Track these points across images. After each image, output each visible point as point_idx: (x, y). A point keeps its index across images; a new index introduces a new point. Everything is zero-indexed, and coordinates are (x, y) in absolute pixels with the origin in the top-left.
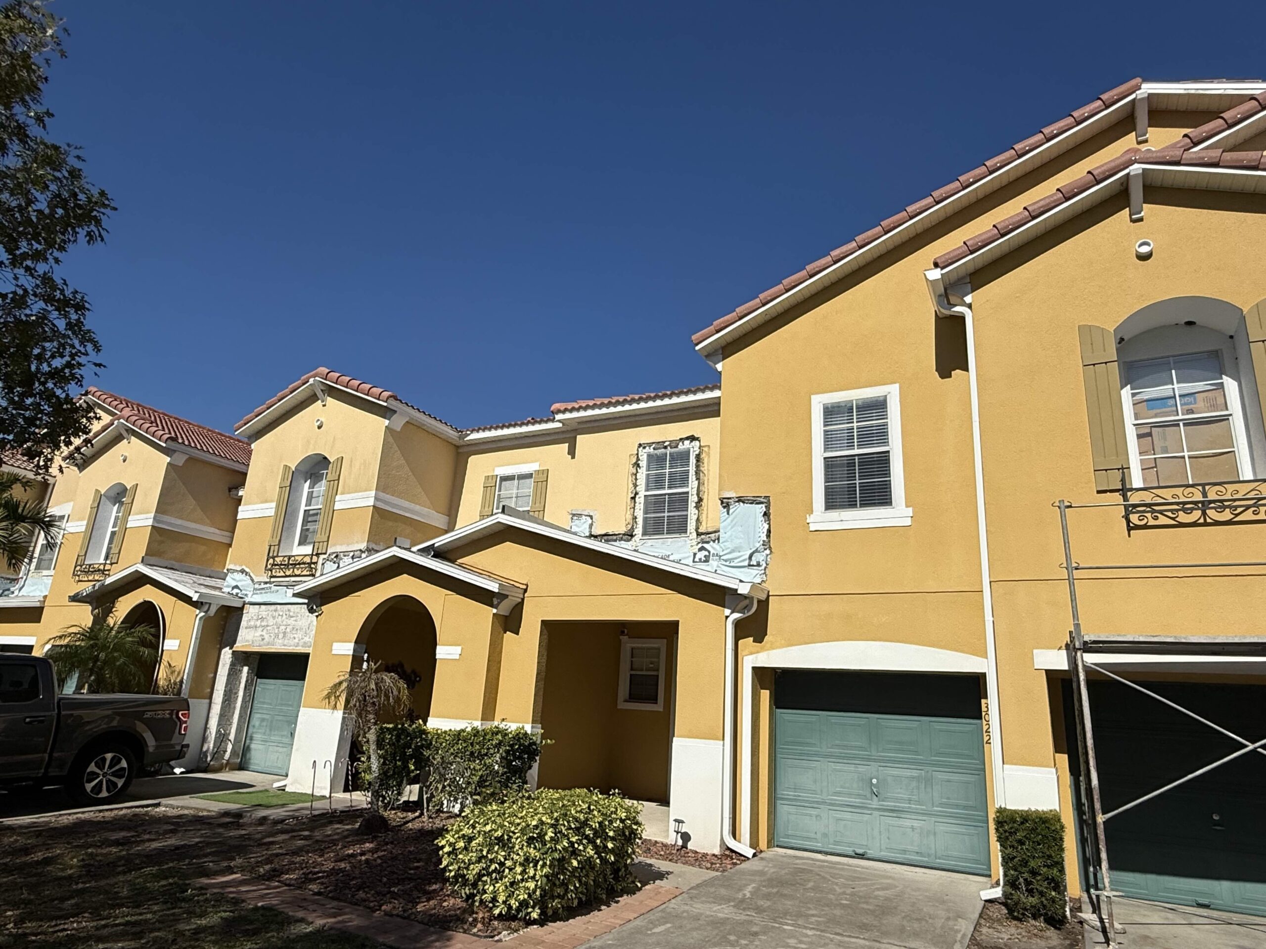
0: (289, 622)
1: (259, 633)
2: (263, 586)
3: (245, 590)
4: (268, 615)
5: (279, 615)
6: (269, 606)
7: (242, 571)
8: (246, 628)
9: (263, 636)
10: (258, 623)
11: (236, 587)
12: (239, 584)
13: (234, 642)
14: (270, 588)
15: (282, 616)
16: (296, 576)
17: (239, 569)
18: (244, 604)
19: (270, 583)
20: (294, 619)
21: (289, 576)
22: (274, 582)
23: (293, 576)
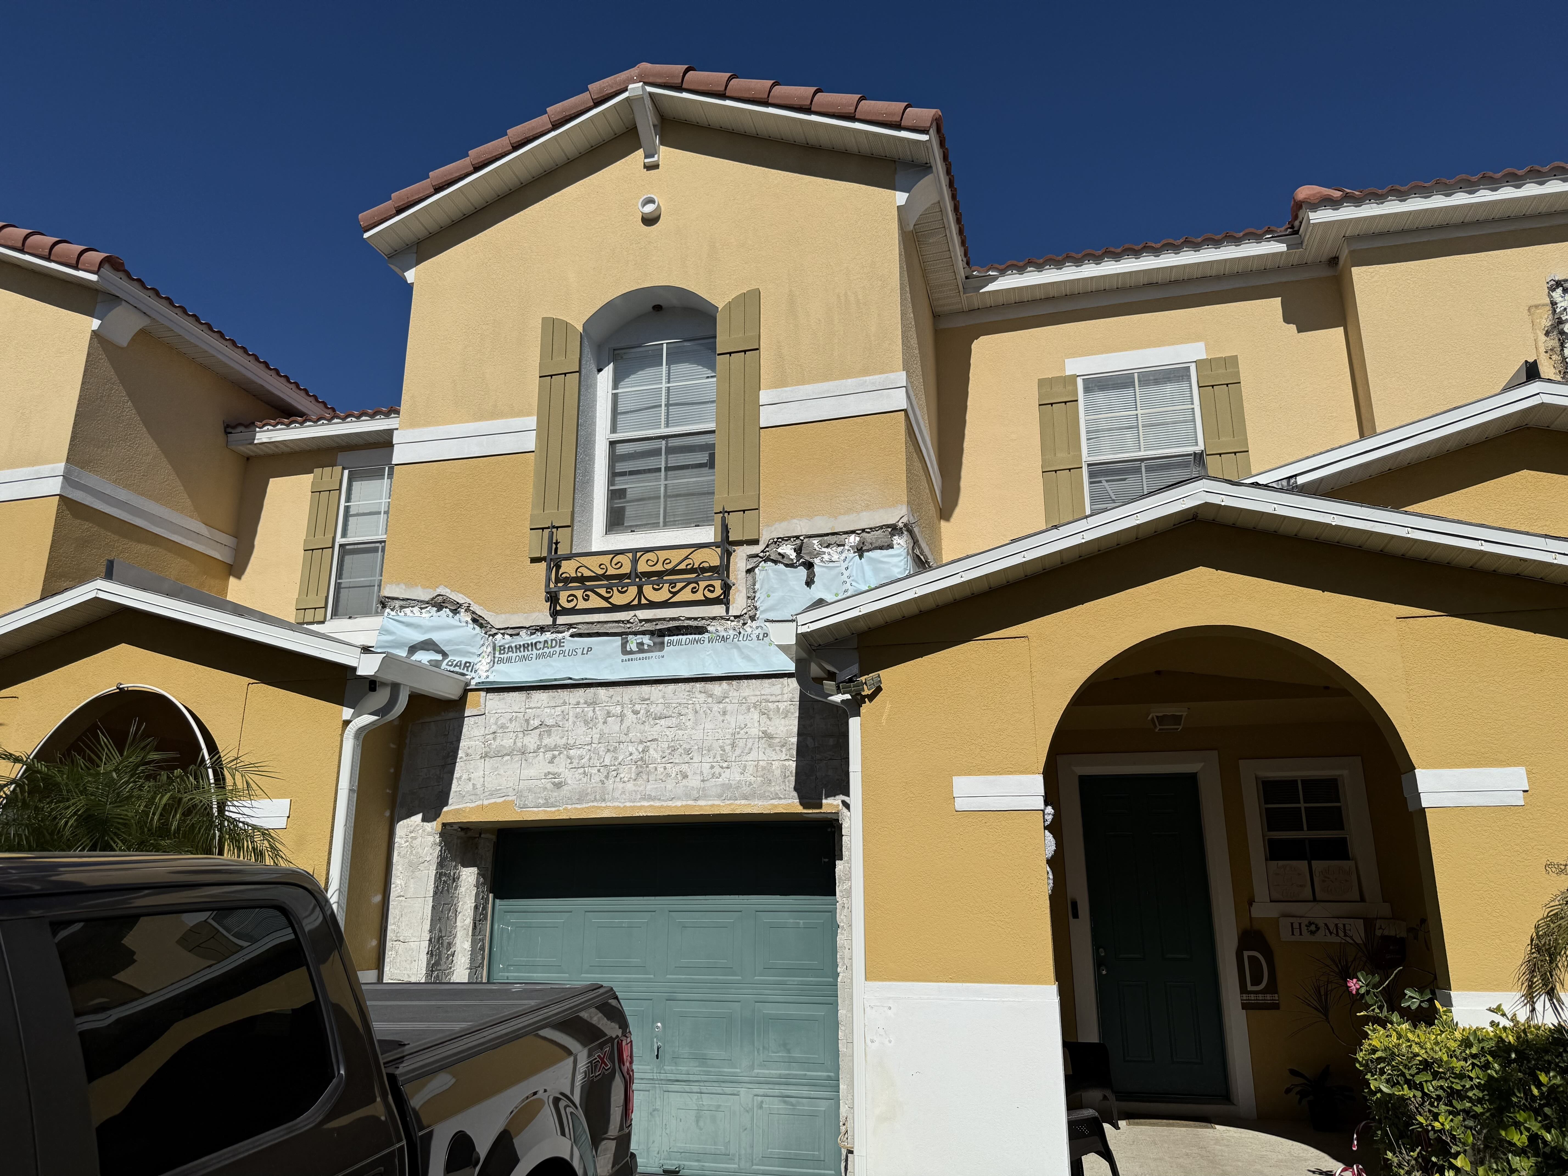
0: (653, 731)
1: (538, 767)
2: (525, 638)
3: (457, 652)
4: (564, 716)
5: (609, 714)
6: (564, 694)
7: (439, 604)
8: (485, 756)
9: (556, 775)
10: (531, 741)
11: (428, 645)
12: (436, 637)
13: (443, 799)
14: (560, 643)
15: (622, 716)
16: (652, 605)
17: (427, 598)
18: (466, 691)
19: (554, 627)
20: (673, 721)
21: (628, 607)
22: (570, 626)
23: (640, 607)
